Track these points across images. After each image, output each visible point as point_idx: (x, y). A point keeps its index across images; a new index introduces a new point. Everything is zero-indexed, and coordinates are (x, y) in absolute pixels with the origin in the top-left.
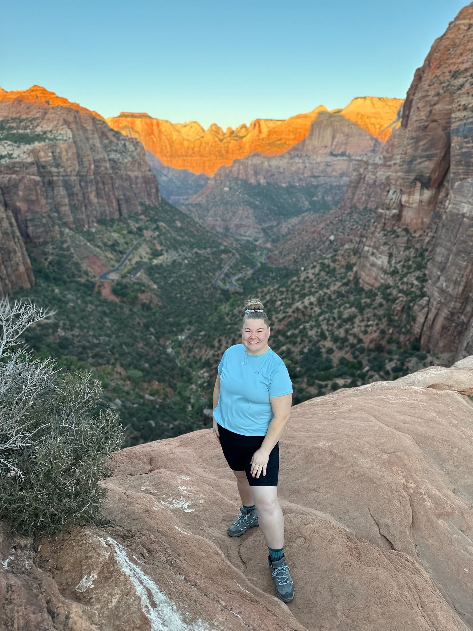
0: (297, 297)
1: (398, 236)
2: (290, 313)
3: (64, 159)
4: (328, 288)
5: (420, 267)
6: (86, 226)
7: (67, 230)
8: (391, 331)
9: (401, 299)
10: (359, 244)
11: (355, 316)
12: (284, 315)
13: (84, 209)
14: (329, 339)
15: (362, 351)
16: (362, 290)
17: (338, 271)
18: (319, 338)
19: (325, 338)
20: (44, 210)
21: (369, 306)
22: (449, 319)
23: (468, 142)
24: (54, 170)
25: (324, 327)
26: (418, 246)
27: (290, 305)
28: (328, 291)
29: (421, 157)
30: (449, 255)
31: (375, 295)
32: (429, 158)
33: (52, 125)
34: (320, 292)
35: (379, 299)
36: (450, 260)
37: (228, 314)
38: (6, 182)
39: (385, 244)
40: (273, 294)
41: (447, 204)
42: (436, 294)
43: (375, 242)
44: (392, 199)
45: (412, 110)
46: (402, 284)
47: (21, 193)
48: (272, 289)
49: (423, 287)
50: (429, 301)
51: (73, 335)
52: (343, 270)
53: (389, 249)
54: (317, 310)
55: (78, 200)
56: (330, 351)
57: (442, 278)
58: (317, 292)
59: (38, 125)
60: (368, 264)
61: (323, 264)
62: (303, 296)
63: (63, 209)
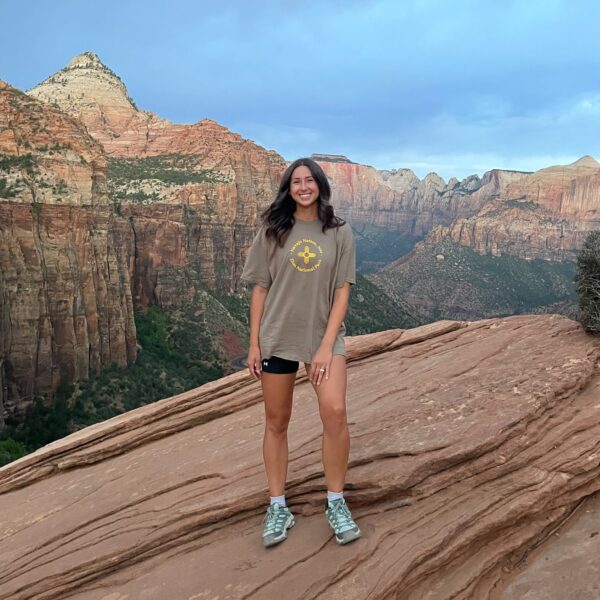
3: (220, 205)
7: (205, 293)
13: (233, 267)
20: (181, 265)
33: (215, 163)
38: (143, 226)
47: (157, 241)
55: (227, 256)
59: (198, 163)
63: (206, 265)
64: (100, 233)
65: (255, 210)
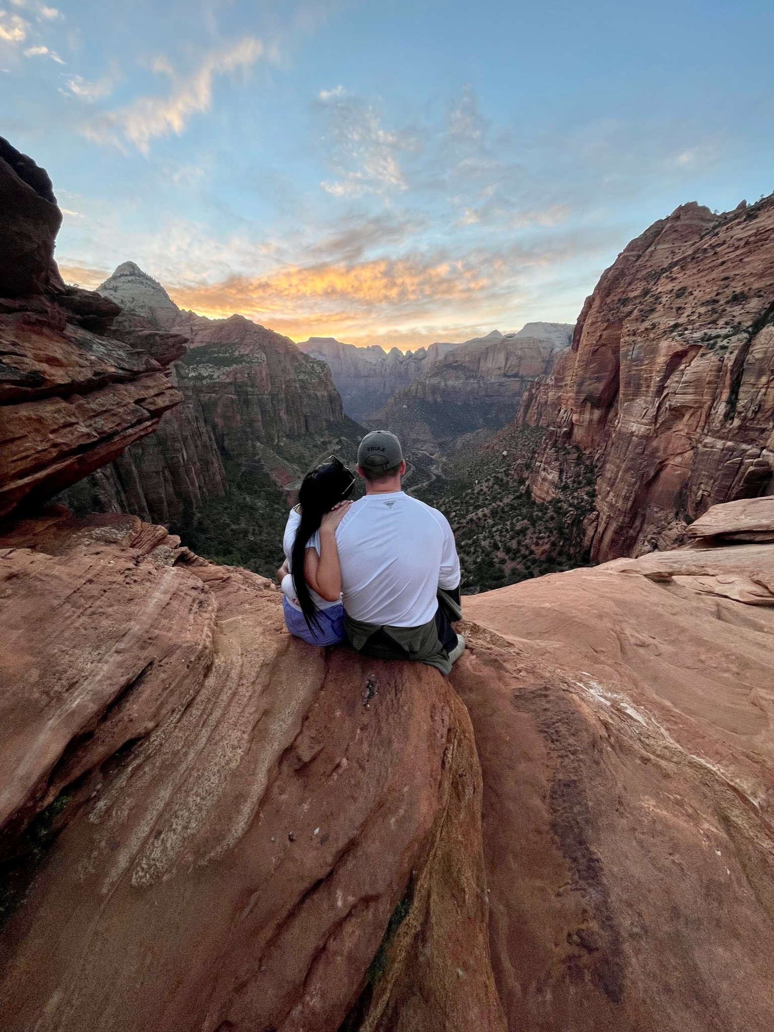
0: (471, 508)
1: (569, 453)
2: (464, 524)
3: (258, 380)
4: (501, 501)
5: (591, 483)
6: (276, 441)
7: (259, 444)
8: (561, 543)
9: (571, 512)
10: (531, 459)
11: (527, 529)
12: (458, 526)
13: (274, 423)
14: (502, 549)
15: (534, 561)
16: (534, 503)
17: (511, 485)
18: (492, 549)
19: (498, 549)
20: (239, 425)
21: (541, 519)
22: (619, 533)
23: (636, 366)
24: (250, 389)
25: (497, 538)
26: (588, 462)
27: (463, 516)
28: (501, 504)
29: (590, 379)
30: (618, 471)
31: (547, 508)
32: (599, 379)
33: (249, 349)
34: (494, 504)
35: (550, 513)
36: (619, 476)
38: (207, 400)
39: (556, 460)
40: (448, 505)
41: (616, 423)
42: (606, 509)
43: (546, 458)
44: (563, 418)
45: (583, 335)
46: (572, 498)
47: (219, 410)
48: (447, 500)
49: (593, 501)
50: (598, 516)
51: (261, 540)
52: (515, 484)
53: (560, 465)
54: (490, 521)
55: (270, 417)
56: (503, 561)
57: (611, 494)
58: (490, 504)
59: (236, 350)
60: (540, 479)
61: (496, 478)
62: (477, 508)
63: (256, 425)
64: (188, 407)
65: (283, 382)
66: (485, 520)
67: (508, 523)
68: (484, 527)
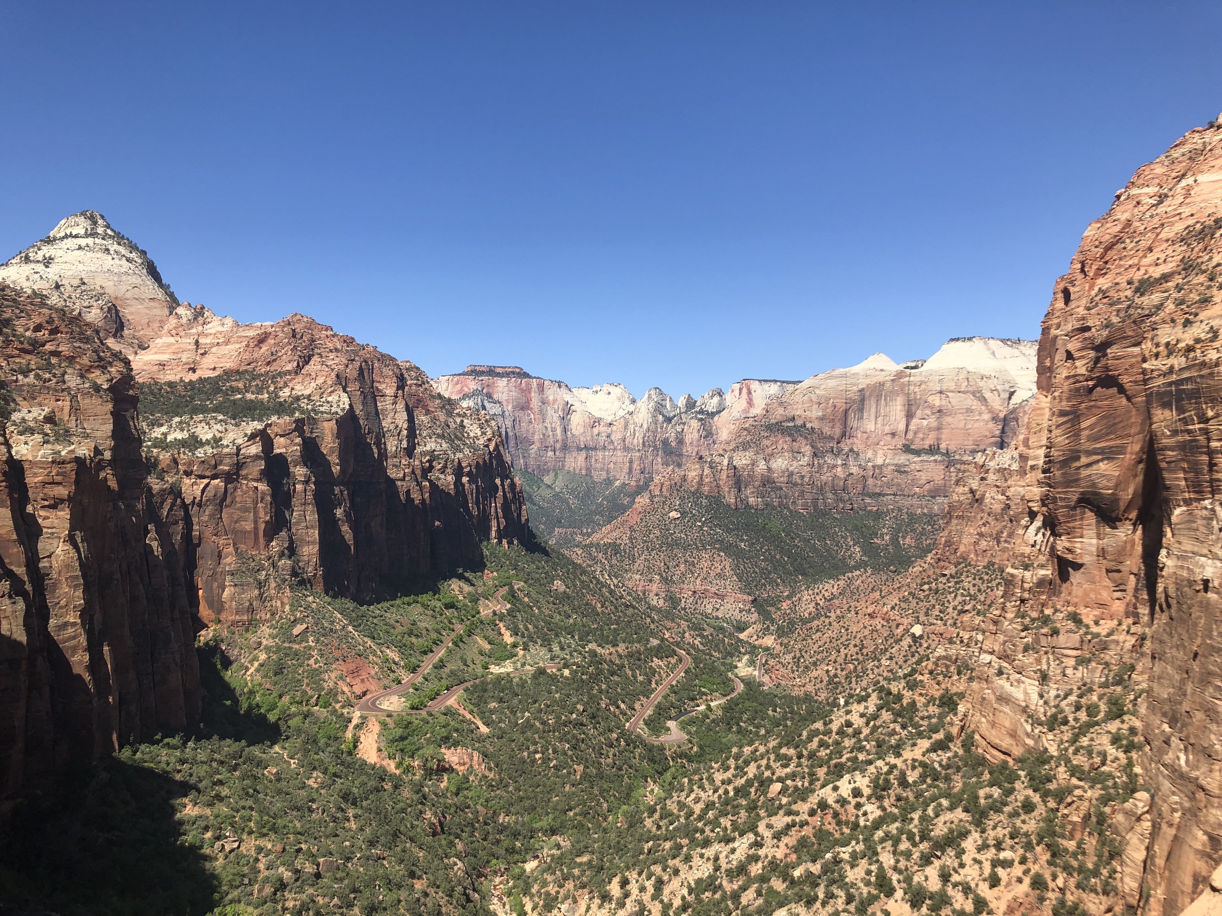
0: (821, 772)
1: (1056, 632)
2: (806, 817)
4: (898, 755)
5: (1119, 711)
9: (1078, 792)
10: (968, 645)
11: (965, 834)
12: (788, 819)
16: (982, 762)
17: (921, 711)
18: (875, 892)
19: (890, 893)
21: (997, 806)
23: (1188, 421)
25: (887, 859)
26: (1107, 656)
27: (802, 795)
28: (898, 762)
30: (1184, 682)
31: (1013, 778)
33: (313, 385)
34: (880, 763)
35: (1022, 789)
36: (1189, 694)
37: (652, 811)
39: (1028, 648)
40: (764, 762)
43: (1003, 644)
44: (1034, 545)
45: (1057, 357)
46: (1076, 752)
48: (762, 749)
49: (1132, 763)
52: (933, 710)
53: (1038, 661)
54: (872, 810)
57: (1176, 743)
58: (870, 762)
59: (286, 385)
60: (992, 697)
61: (884, 693)
62: (837, 772)
66: (858, 806)
67: (916, 816)
68: (856, 826)
